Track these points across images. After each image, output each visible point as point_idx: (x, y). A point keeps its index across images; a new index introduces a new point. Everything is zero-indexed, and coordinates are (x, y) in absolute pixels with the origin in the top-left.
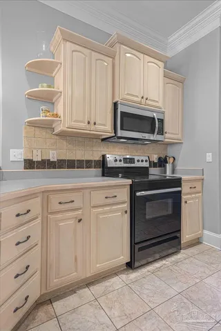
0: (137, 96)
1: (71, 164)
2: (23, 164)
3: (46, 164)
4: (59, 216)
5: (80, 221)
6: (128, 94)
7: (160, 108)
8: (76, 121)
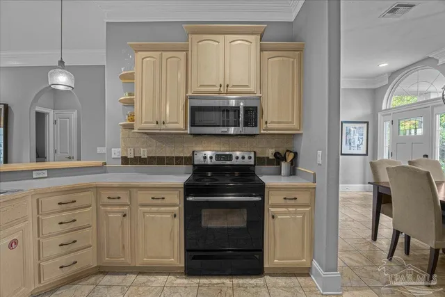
0: (214, 86)
1: (160, 160)
2: (120, 160)
3: (138, 160)
4: (109, 208)
5: (125, 216)
6: (201, 86)
7: (253, 93)
8: (146, 123)
